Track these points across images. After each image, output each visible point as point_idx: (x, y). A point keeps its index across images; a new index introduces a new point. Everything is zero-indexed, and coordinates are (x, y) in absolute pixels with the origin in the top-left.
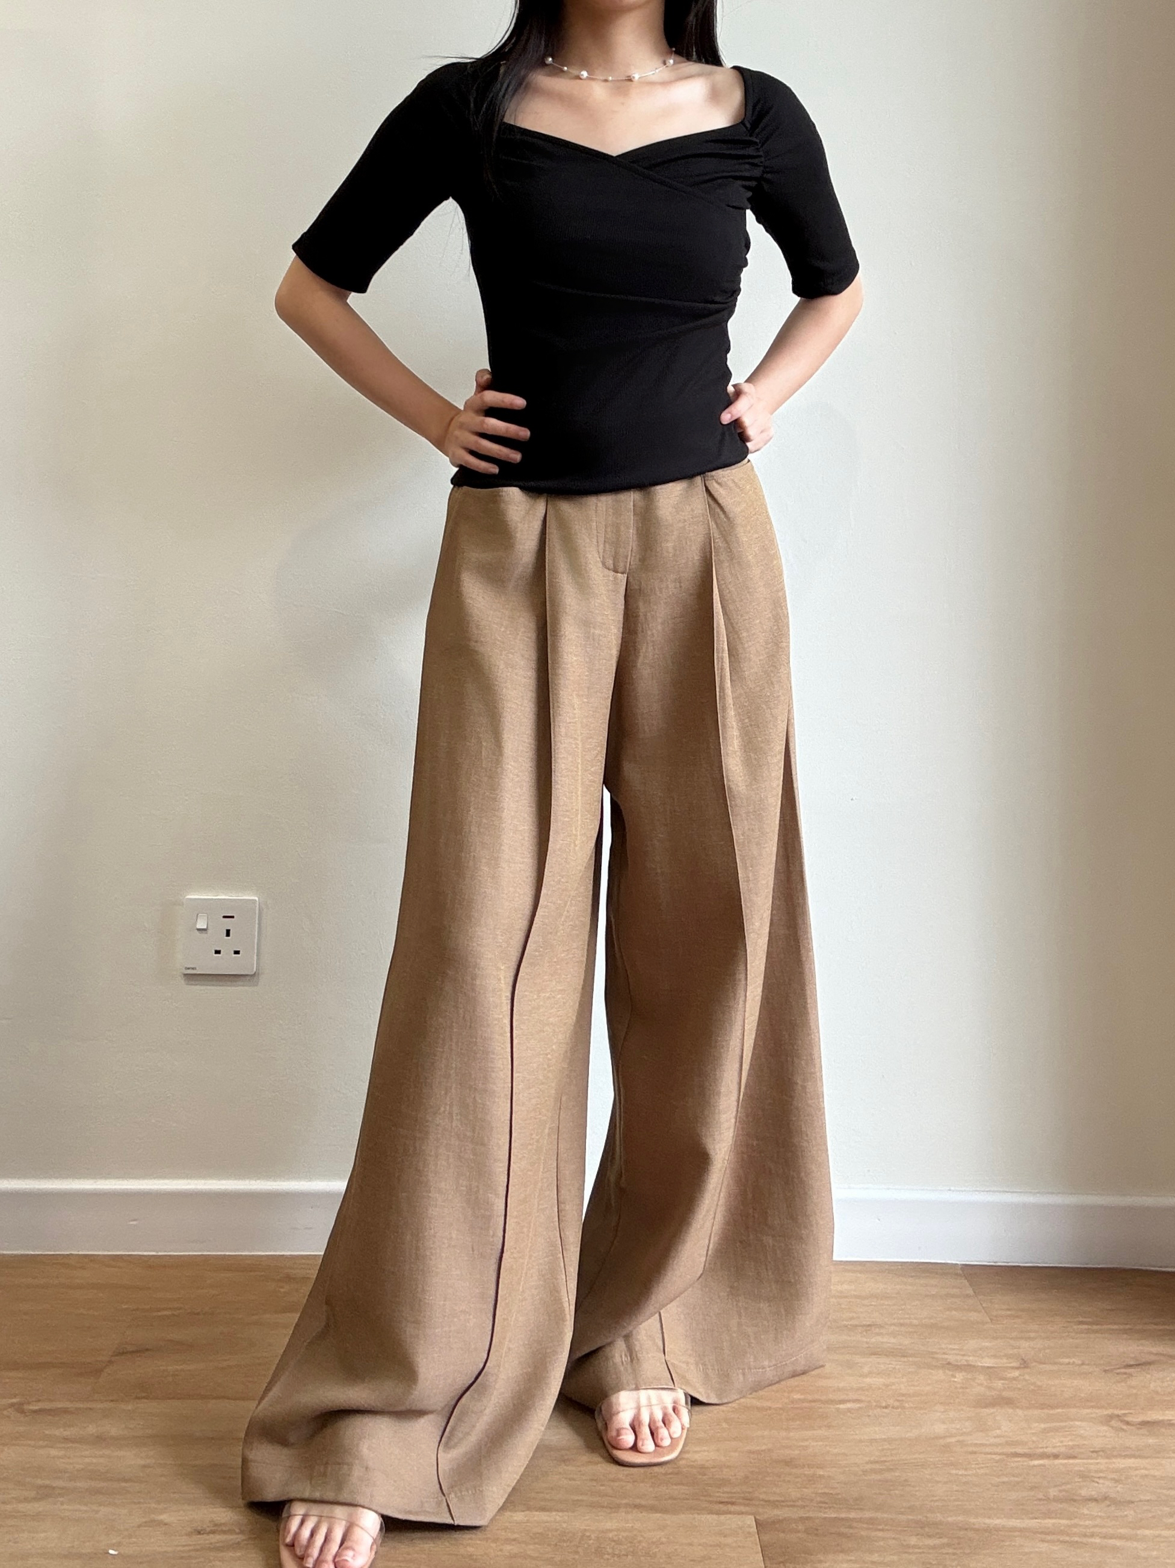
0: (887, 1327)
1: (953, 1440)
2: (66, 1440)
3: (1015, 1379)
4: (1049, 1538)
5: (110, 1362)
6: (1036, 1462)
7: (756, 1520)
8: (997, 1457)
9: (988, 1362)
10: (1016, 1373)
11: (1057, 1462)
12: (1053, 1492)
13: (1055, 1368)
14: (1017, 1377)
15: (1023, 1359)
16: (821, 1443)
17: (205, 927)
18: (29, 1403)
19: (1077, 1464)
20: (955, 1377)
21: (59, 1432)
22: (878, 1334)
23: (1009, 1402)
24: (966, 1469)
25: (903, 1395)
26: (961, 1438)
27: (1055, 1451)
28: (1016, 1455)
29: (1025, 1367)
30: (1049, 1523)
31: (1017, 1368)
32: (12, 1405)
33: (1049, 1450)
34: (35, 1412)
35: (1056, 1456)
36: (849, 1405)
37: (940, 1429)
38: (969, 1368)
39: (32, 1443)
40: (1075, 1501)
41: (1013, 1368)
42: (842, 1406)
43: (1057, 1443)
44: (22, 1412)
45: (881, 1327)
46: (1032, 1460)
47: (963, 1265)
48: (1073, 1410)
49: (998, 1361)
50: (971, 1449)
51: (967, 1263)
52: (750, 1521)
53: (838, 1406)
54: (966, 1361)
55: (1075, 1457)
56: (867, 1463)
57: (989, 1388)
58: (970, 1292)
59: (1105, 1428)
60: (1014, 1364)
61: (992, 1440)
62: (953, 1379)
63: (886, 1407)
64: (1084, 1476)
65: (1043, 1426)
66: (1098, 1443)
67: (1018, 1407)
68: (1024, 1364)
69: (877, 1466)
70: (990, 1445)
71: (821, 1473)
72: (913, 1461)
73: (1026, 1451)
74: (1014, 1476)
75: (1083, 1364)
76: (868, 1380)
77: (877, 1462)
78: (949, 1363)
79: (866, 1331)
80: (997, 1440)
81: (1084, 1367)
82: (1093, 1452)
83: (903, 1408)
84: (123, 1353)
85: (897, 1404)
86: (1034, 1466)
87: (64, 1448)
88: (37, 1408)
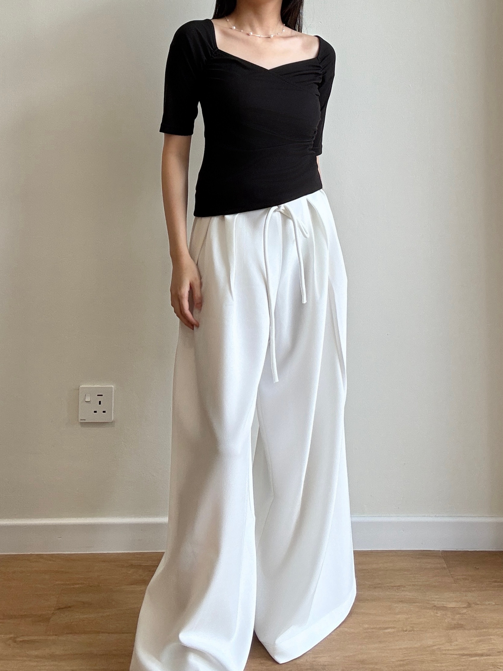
0: (407, 586)
1: (436, 647)
2: (37, 657)
3: (463, 614)
5: (53, 614)
8: (455, 656)
9: (452, 605)
10: (465, 611)
11: (482, 658)
13: (482, 607)
14: (466, 613)
15: (468, 603)
16: (376, 651)
17: (89, 400)
18: (18, 637)
19: (491, 659)
20: (437, 614)
21: (33, 653)
22: (403, 591)
23: (461, 627)
24: (441, 663)
25: (414, 624)
26: (439, 647)
28: (464, 655)
29: (469, 607)
31: (465, 608)
32: (11, 638)
33: (479, 652)
34: (20, 641)
35: (482, 655)
36: (389, 630)
37: (430, 642)
38: (444, 608)
39: (21, 658)
41: (463, 608)
42: (387, 631)
43: (483, 648)
44: (15, 642)
45: (404, 587)
46: (471, 657)
47: (443, 551)
48: (490, 630)
49: (457, 604)
50: (444, 652)
51: (445, 550)
53: (384, 631)
54: (443, 604)
55: (490, 655)
56: (397, 661)
57: (453, 619)
58: (445, 566)
60: (465, 606)
61: (453, 648)
62: (436, 615)
63: (406, 631)
64: (494, 665)
65: (477, 639)
66: (501, 647)
67: (466, 629)
68: (469, 605)
69: (402, 663)
70: (454, 650)
71: (377, 667)
72: (418, 659)
73: (469, 653)
74: (462, 666)
75: (495, 605)
76: (399, 616)
77: (401, 661)
78: (435, 606)
79: (398, 589)
80: (456, 647)
82: (498, 652)
83: (414, 631)
84: (59, 609)
85: (410, 629)
86: (472, 660)
87: (36, 661)
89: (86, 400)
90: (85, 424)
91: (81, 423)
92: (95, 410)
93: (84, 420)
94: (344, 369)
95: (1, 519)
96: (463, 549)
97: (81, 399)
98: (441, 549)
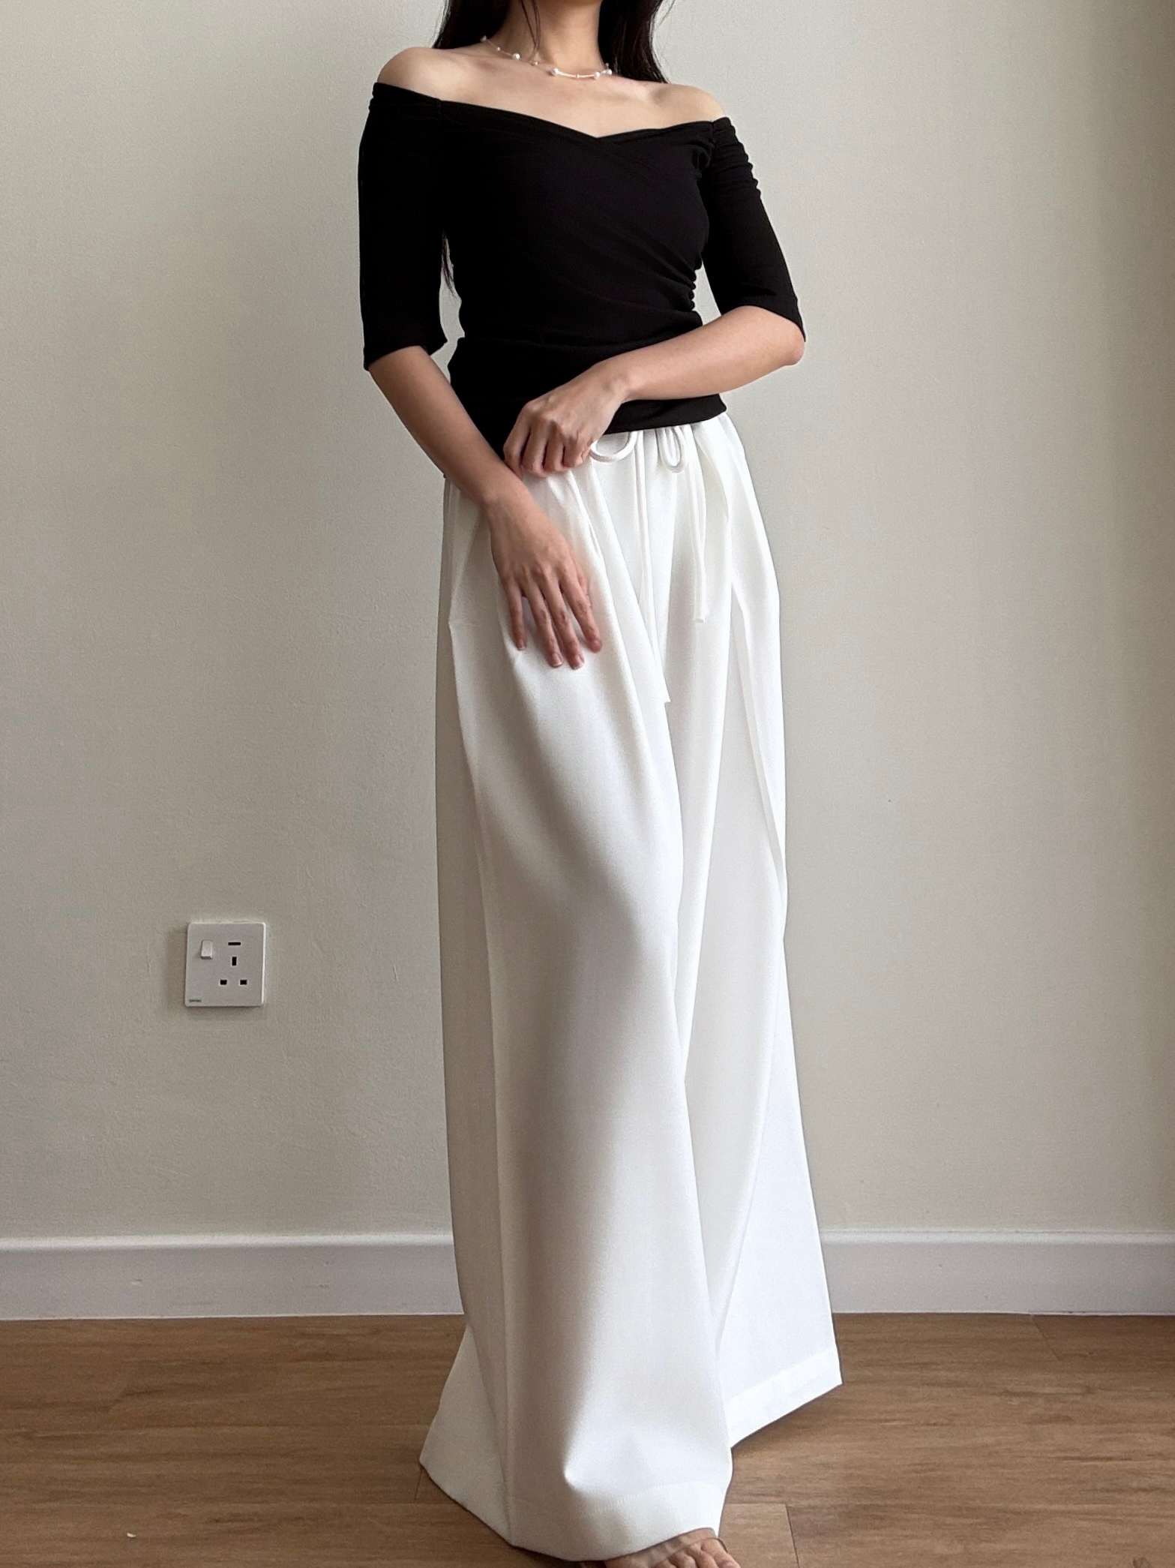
1: (1002, 1448)
4: (1089, 1517)
5: (119, 1401)
6: (1092, 1463)
7: (787, 1507)
8: (1047, 1460)
9: (1048, 1390)
10: (1079, 1398)
11: (1110, 1463)
12: (1100, 1485)
13: (1121, 1394)
15: (1088, 1388)
17: (211, 955)
19: (1132, 1465)
23: (1068, 1419)
25: (954, 1415)
26: (1010, 1446)
27: (1109, 1455)
28: (1066, 1458)
29: (1089, 1393)
30: (1093, 1507)
31: (1079, 1394)
35: (1110, 1459)
36: (894, 1423)
40: (1123, 1491)
41: (1075, 1394)
42: (888, 1424)
43: (1113, 1449)
46: (1083, 1462)
47: (1036, 1315)
49: (1061, 1389)
50: (1019, 1454)
51: (1041, 1313)
52: (782, 1508)
53: (883, 1424)
55: (1130, 1459)
56: (909, 1465)
57: (1048, 1409)
58: (1039, 1336)
59: (1166, 1438)
60: (1079, 1391)
61: (1043, 1448)
62: (1009, 1403)
63: (934, 1425)
64: (1137, 1473)
66: (1157, 1449)
67: (1075, 1423)
69: (919, 1468)
70: (1041, 1451)
73: (1079, 1455)
74: (1062, 1474)
75: (1152, 1391)
76: (921, 1404)
77: (920, 1464)
78: (1007, 1391)
83: (953, 1425)
84: (131, 1394)
85: (945, 1422)
89: (203, 955)
90: (199, 1010)
91: (190, 1008)
92: (224, 979)
93: (198, 1001)
94: (781, 857)
95: (2, 1239)
96: (1084, 1312)
97: (191, 952)
98: (1032, 1312)
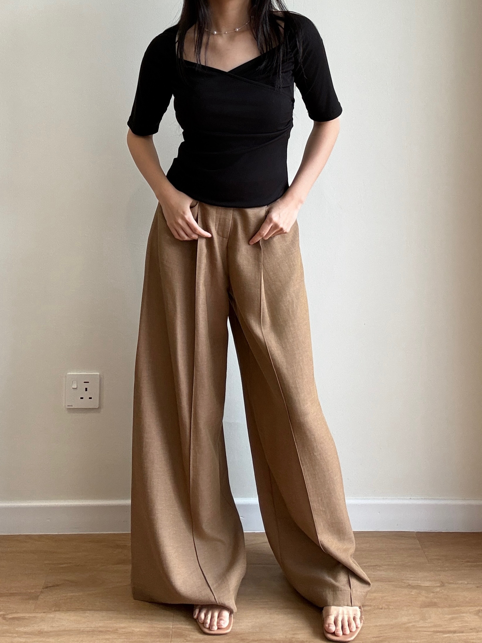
0: (382, 566)
1: (410, 625)
2: (26, 633)
3: (437, 592)
5: (42, 592)
6: (446, 635)
8: (429, 633)
9: (427, 584)
10: (438, 589)
11: (456, 635)
13: (455, 586)
14: (439, 591)
15: (442, 582)
17: (76, 387)
18: (8, 614)
21: (22, 629)
22: (379, 570)
23: (435, 605)
24: (415, 640)
25: (389, 602)
26: (414, 624)
27: (454, 629)
28: (438, 632)
29: (443, 586)
31: (439, 586)
33: (452, 629)
34: (10, 619)
35: (455, 632)
37: (405, 619)
39: (10, 635)
41: (437, 587)
43: (456, 625)
44: (5, 619)
45: (380, 566)
46: (444, 634)
49: (431, 583)
51: (419, 531)
55: (463, 632)
56: (373, 638)
57: (426, 597)
58: (420, 547)
59: (476, 617)
61: (427, 625)
63: (381, 609)
66: (473, 625)
67: (439, 607)
68: (443, 584)
69: (377, 639)
72: (393, 636)
73: (442, 630)
75: (468, 584)
77: (377, 637)
78: (409, 585)
79: (373, 569)
80: (430, 624)
81: (468, 585)
82: (470, 629)
83: (389, 609)
84: (47, 587)
85: (386, 607)
86: (446, 637)
87: (25, 637)
88: (11, 617)
89: (73, 387)
90: (72, 410)
91: (68, 409)
92: (82, 397)
93: (71, 406)
